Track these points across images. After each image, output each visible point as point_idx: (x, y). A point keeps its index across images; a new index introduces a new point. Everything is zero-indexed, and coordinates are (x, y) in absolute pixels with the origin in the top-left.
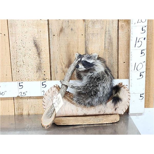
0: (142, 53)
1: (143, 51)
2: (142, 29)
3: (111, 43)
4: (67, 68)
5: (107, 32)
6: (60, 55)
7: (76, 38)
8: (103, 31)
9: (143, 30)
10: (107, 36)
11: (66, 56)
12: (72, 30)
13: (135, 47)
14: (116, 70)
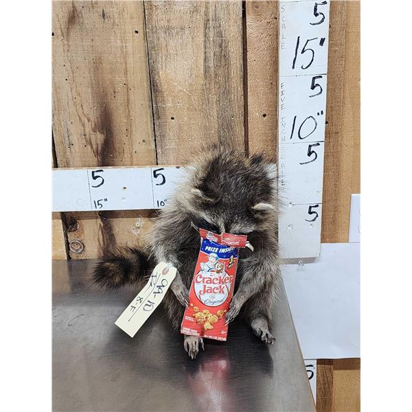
0: (313, 88)
1: (317, 81)
2: (315, 9)
3: (223, 57)
4: (98, 133)
5: (211, 22)
6: (75, 94)
7: (119, 41)
8: (200, 18)
9: (316, 15)
10: (211, 34)
11: (93, 97)
12: (104, 15)
13: (293, 68)
14: (241, 139)
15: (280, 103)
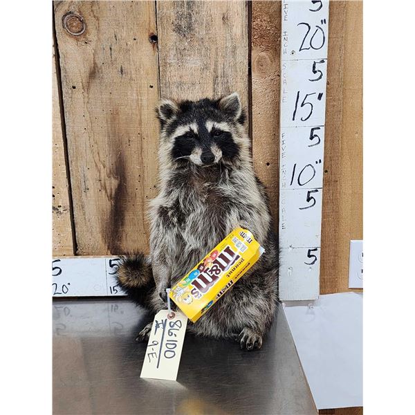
0: (312, 138)
1: (315, 132)
2: (314, 67)
4: (112, 178)
5: (219, 78)
6: (93, 143)
7: (135, 95)
8: (209, 74)
9: (315, 72)
10: (220, 89)
11: (109, 145)
12: (122, 71)
13: (293, 119)
15: (281, 152)
